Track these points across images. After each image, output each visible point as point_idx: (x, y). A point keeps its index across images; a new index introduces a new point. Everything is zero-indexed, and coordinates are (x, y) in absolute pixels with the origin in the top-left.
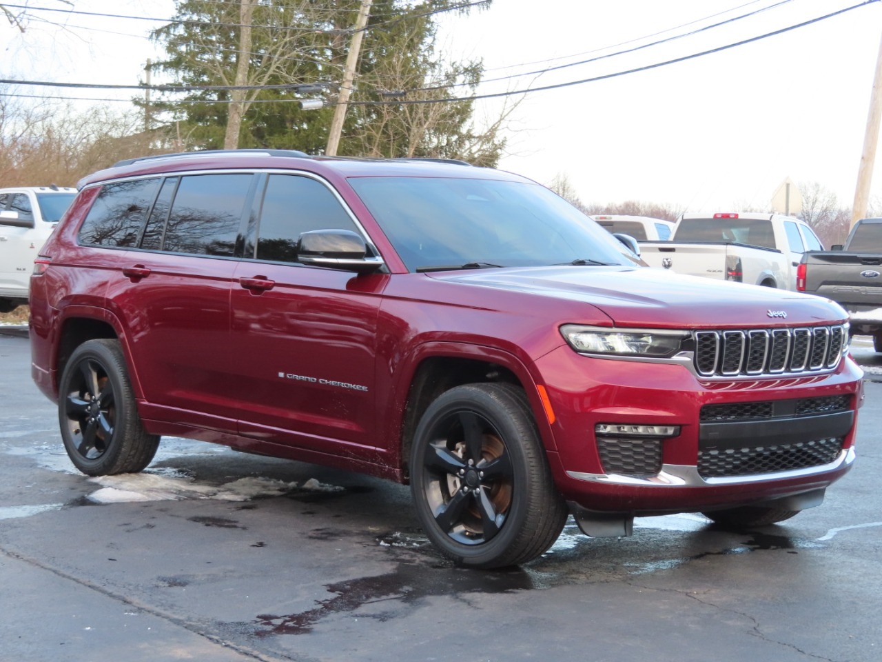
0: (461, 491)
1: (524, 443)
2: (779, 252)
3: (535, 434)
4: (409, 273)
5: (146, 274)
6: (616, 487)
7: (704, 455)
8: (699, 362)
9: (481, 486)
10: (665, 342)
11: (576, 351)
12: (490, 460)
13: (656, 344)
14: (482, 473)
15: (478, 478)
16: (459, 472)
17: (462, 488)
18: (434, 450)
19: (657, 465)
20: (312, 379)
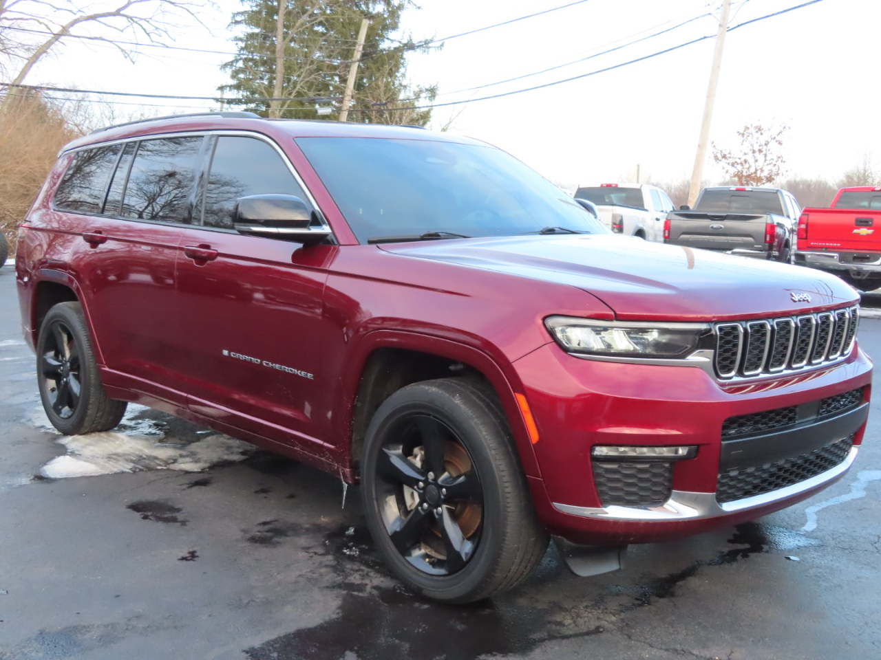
0: (420, 508)
1: (498, 463)
2: (647, 210)
3: (510, 450)
4: (359, 244)
5: (103, 240)
6: (616, 523)
7: (723, 477)
8: (719, 363)
9: (444, 506)
10: (676, 337)
11: (566, 350)
12: (454, 475)
13: (665, 339)
14: (444, 490)
15: (440, 496)
16: (417, 485)
17: (421, 504)
18: (387, 457)
19: (665, 492)
20: (256, 361)
